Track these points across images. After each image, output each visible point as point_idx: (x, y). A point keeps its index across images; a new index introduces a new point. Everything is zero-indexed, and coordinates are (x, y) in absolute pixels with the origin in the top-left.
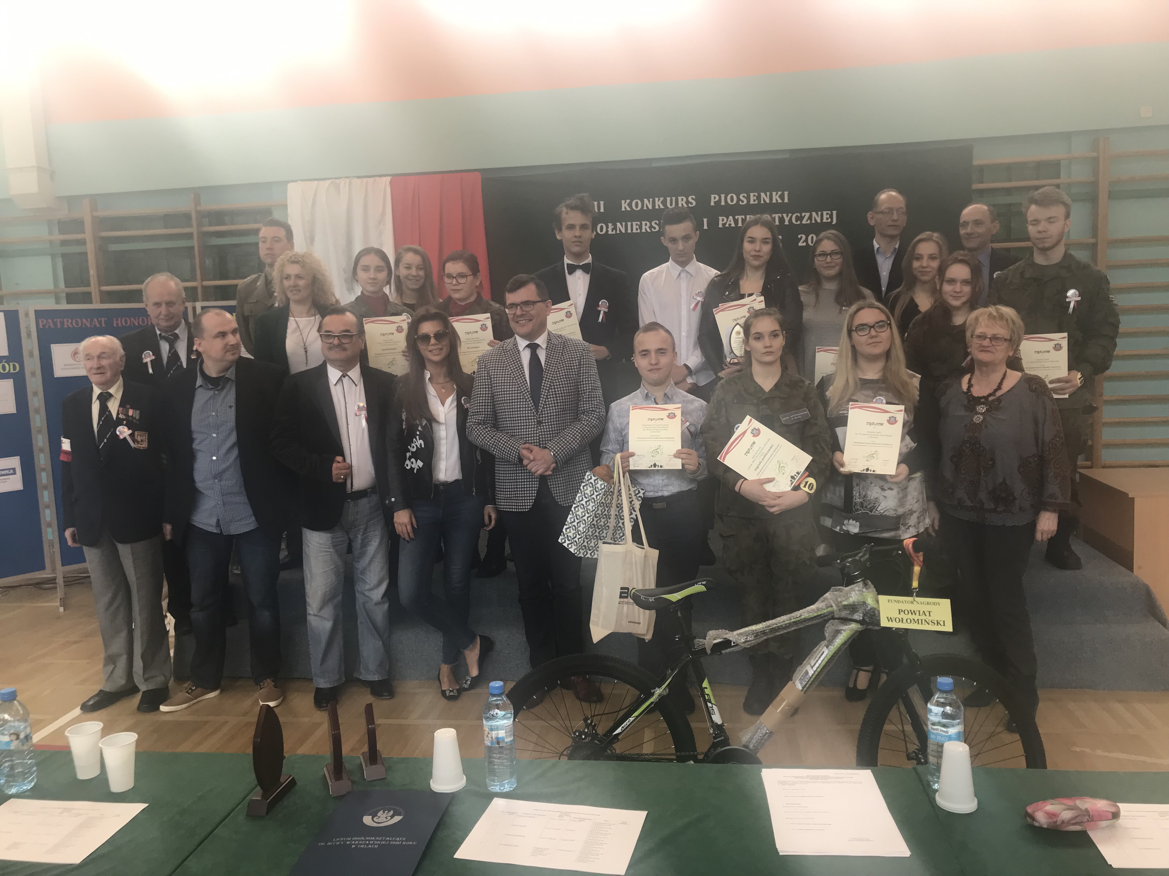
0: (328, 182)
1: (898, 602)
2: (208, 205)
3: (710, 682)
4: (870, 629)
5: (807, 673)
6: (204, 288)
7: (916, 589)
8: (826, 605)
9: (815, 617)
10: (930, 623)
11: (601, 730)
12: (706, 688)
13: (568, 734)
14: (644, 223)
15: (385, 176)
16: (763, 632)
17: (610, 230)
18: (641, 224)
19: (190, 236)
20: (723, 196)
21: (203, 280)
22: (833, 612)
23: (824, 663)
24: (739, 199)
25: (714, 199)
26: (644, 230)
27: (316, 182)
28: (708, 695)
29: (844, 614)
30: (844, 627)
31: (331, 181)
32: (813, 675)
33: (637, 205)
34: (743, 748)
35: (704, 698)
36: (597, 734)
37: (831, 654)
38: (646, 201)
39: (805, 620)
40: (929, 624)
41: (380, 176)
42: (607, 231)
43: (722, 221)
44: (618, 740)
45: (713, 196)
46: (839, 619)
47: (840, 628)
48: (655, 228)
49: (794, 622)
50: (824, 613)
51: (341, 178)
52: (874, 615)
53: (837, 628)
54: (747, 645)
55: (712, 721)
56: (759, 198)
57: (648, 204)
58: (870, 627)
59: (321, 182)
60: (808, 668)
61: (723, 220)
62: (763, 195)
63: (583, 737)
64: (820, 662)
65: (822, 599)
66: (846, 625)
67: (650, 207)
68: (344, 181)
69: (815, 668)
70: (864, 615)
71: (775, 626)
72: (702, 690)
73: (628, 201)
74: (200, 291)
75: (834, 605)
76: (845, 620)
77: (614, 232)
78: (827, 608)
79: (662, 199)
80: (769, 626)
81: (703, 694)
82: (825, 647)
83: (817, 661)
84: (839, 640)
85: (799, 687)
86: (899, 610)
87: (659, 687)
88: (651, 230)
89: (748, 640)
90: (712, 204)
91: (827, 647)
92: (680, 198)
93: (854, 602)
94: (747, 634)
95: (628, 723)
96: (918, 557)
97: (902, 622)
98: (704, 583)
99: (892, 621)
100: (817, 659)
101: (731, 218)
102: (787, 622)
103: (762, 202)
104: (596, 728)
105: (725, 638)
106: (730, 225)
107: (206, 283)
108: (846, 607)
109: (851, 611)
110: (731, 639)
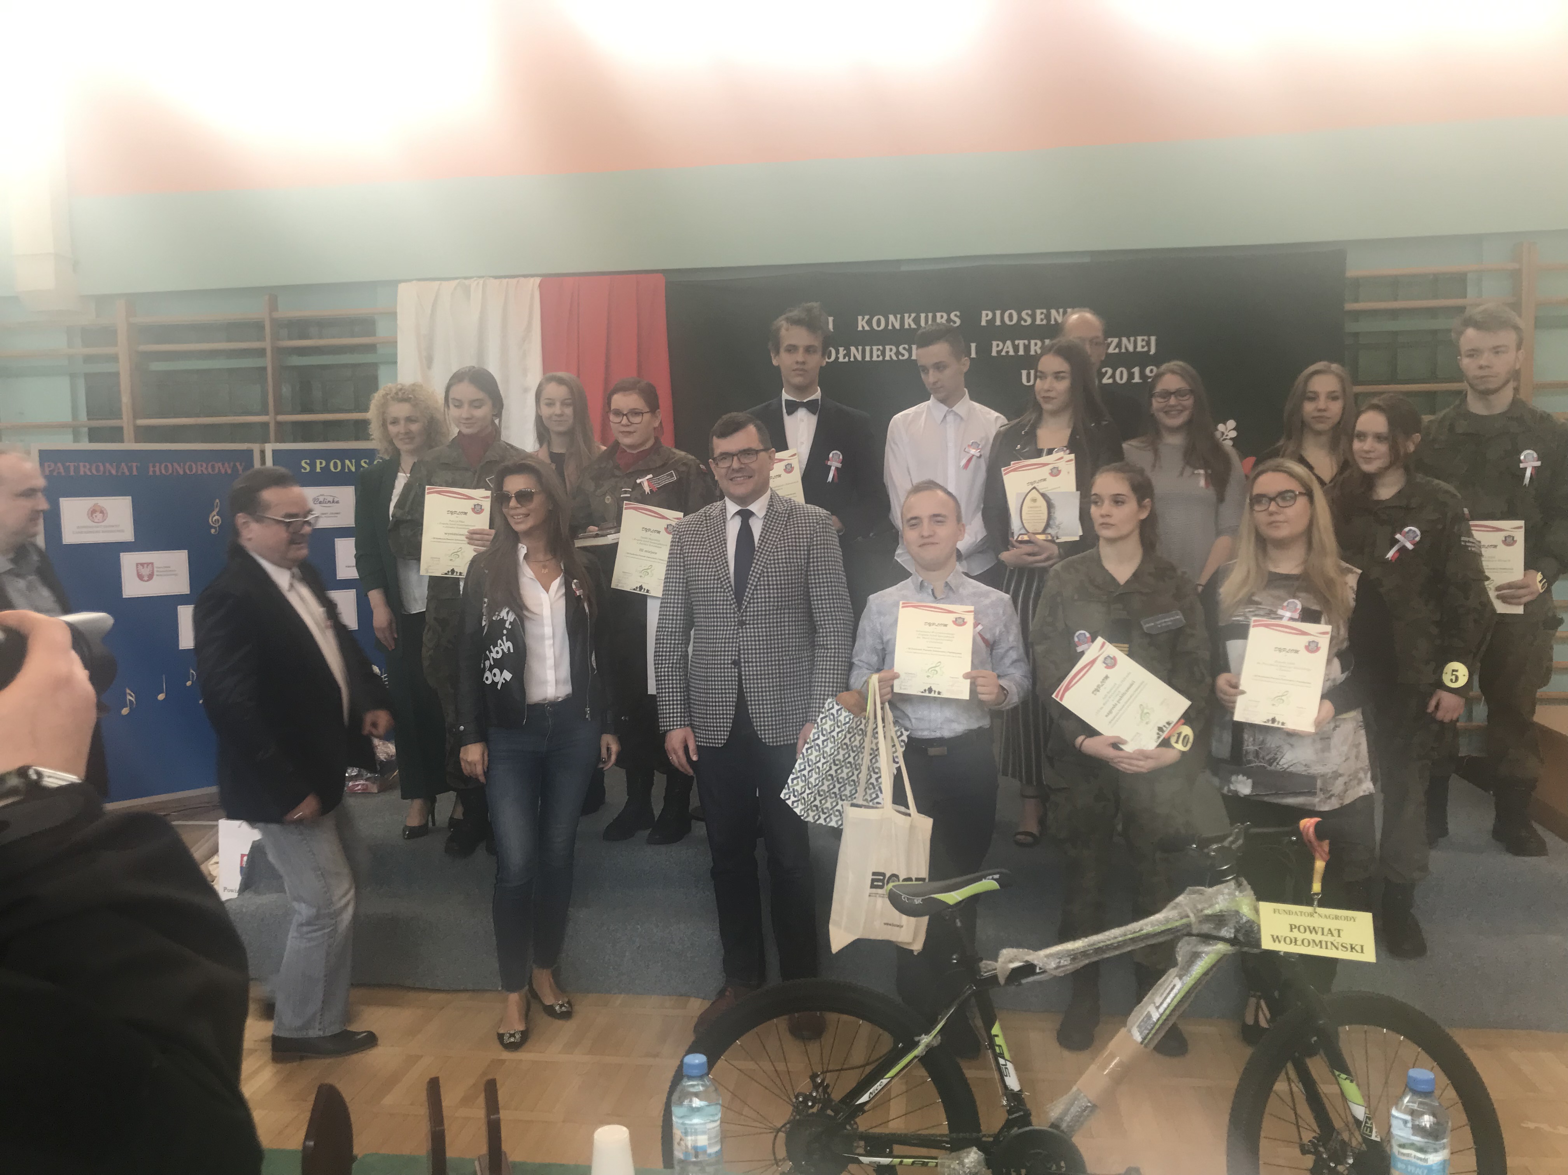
0: (454, 283)
1: (1289, 913)
2: (288, 311)
3: (1003, 1028)
4: (1245, 952)
5: (1149, 1016)
6: (279, 424)
7: (1317, 894)
8: (1180, 913)
9: (1163, 932)
10: (1340, 947)
11: (837, 1095)
12: (997, 1036)
13: (788, 1100)
14: (888, 348)
15: (532, 276)
16: (1084, 953)
17: (841, 356)
18: (884, 349)
19: (261, 352)
20: (998, 313)
21: (278, 412)
22: (1189, 925)
23: (1175, 1002)
24: (1020, 318)
25: (986, 316)
26: (887, 358)
27: (439, 282)
28: (1000, 1046)
29: (1206, 928)
30: (1207, 949)
31: (457, 281)
32: (1158, 1020)
33: (879, 323)
34: (1050, 1129)
35: (994, 1051)
36: (830, 1100)
37: (1186, 989)
38: (891, 317)
39: (1148, 936)
40: (1337, 949)
41: (525, 276)
42: (837, 358)
43: (996, 347)
44: (864, 1112)
45: (984, 313)
46: (1198, 935)
47: (1199, 950)
48: (903, 355)
49: (1131, 939)
50: (1177, 927)
51: (471, 278)
52: (1252, 931)
53: (1194, 950)
54: (1059, 973)
55: (1005, 1087)
56: (1048, 316)
57: (894, 321)
58: (1245, 949)
59: (444, 283)
60: (1151, 1009)
61: (998, 345)
62: (1053, 312)
63: (810, 1104)
64: (1168, 1000)
65: (1172, 904)
66: (1209, 944)
67: (897, 326)
68: (476, 282)
69: (1161, 1010)
70: (1237, 931)
71: (1102, 944)
72: (991, 1038)
73: (867, 317)
74: (272, 427)
75: (1192, 915)
76: (1207, 938)
77: (847, 359)
78: (1182, 918)
79: (913, 315)
80: (1094, 944)
81: (992, 1045)
82: (1177, 978)
83: (1166, 998)
84: (1199, 968)
85: (1138, 1037)
86: (1291, 925)
87: (927, 1032)
88: (897, 357)
89: (1061, 964)
90: (983, 323)
91: (1180, 978)
92: (938, 315)
93: (1221, 911)
94: (1059, 956)
95: (880, 1088)
96: (1321, 847)
97: (1296, 944)
98: (997, 876)
99: (1280, 942)
100: (1164, 995)
101: (1009, 343)
102: (1120, 939)
103: (1053, 322)
104: (829, 1090)
105: (1027, 961)
106: (1007, 352)
107: (281, 418)
108: (1209, 918)
109: (1217, 924)
110: (1036, 962)
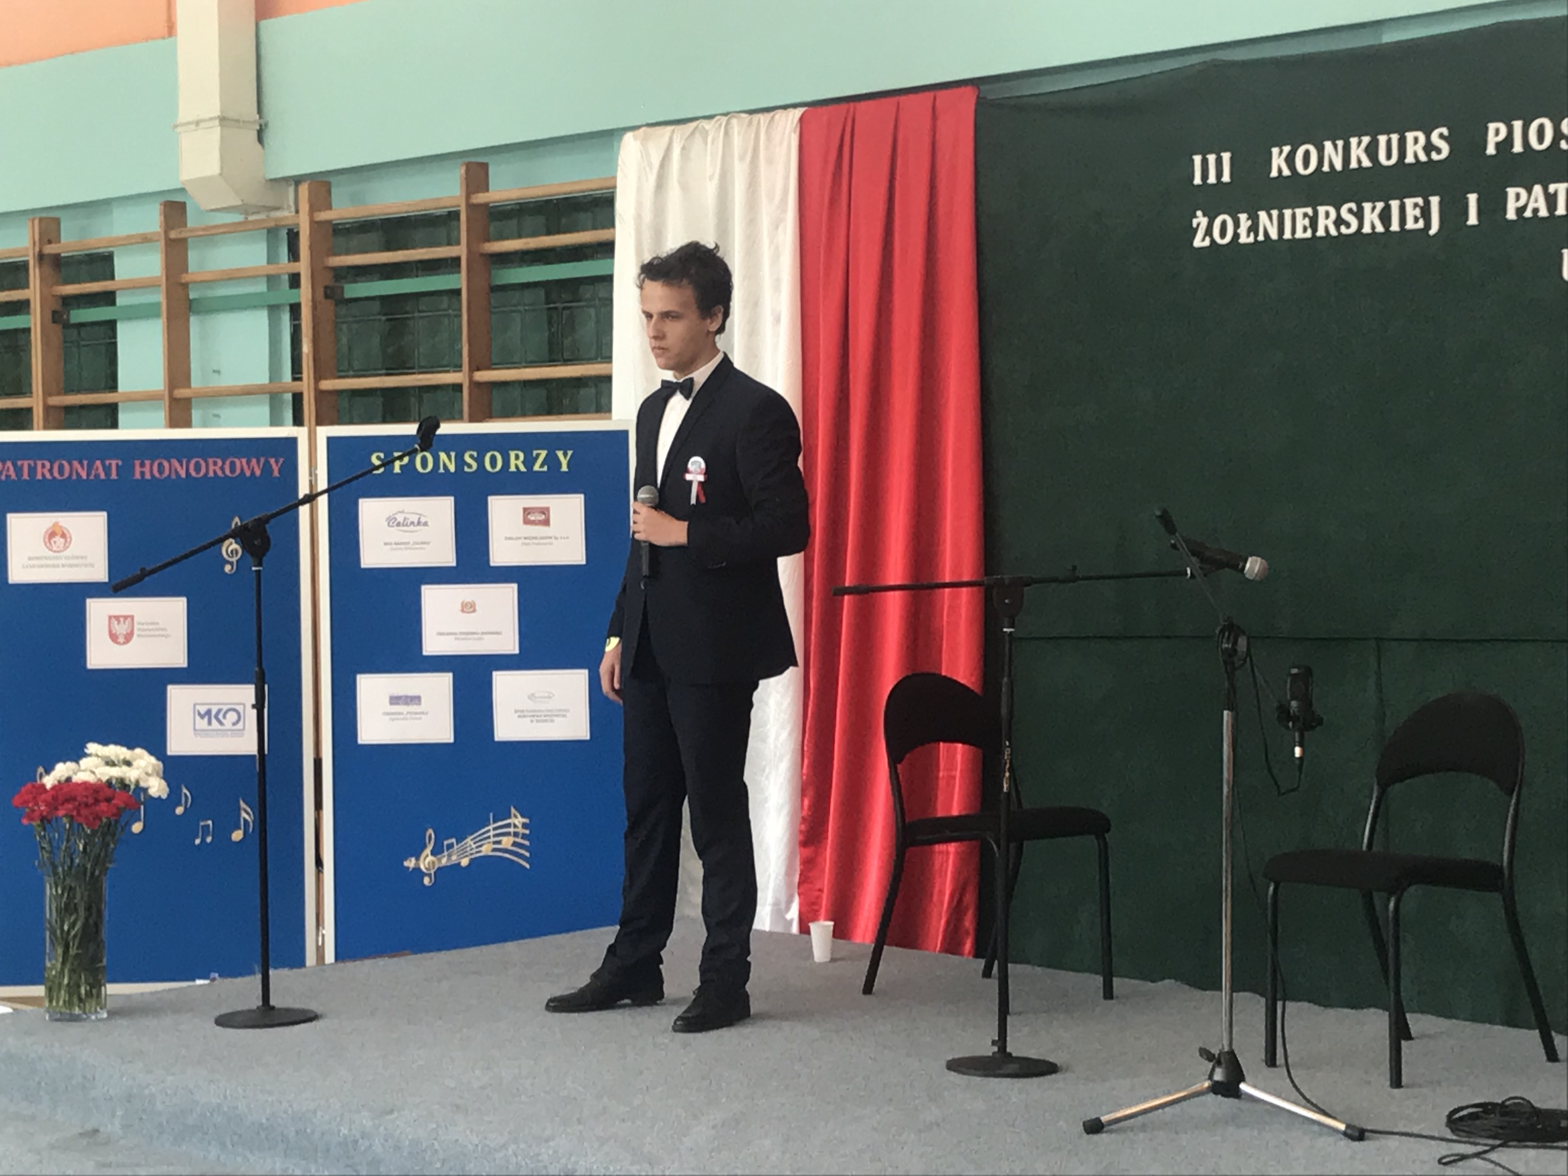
0: (690, 128)
14: (1322, 210)
17: (1243, 231)
18: (1316, 213)
20: (1518, 125)
24: (1559, 136)
25: (1496, 133)
26: (1321, 233)
31: (695, 124)
33: (1307, 160)
38: (1328, 146)
41: (785, 107)
42: (1236, 236)
43: (1514, 200)
45: (1492, 126)
48: (1348, 225)
57: (1333, 154)
59: (679, 129)
61: (1518, 197)
67: (1339, 166)
68: (717, 124)
73: (1287, 149)
77: (1251, 239)
79: (1366, 140)
88: (1338, 228)
90: (1491, 150)
92: (1410, 136)
101: (1538, 189)
106: (1536, 211)
